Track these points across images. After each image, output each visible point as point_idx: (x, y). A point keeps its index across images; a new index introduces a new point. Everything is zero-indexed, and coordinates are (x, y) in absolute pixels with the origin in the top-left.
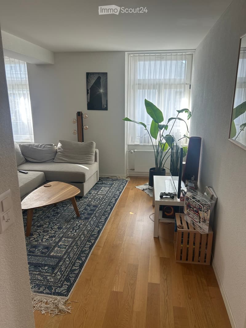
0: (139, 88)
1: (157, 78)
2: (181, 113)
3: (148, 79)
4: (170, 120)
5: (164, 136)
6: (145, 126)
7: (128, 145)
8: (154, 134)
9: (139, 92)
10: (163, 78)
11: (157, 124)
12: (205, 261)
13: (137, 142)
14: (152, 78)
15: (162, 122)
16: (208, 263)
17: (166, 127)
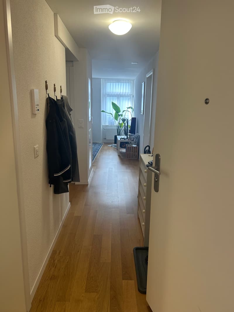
0: (108, 96)
1: (117, 91)
2: (128, 109)
3: (112, 92)
4: (123, 111)
5: (121, 119)
6: (112, 115)
7: (103, 126)
8: (116, 118)
9: (108, 98)
10: (119, 91)
11: (117, 114)
12: (136, 158)
13: (107, 124)
14: (114, 91)
15: (120, 113)
16: (137, 158)
17: (122, 115)
